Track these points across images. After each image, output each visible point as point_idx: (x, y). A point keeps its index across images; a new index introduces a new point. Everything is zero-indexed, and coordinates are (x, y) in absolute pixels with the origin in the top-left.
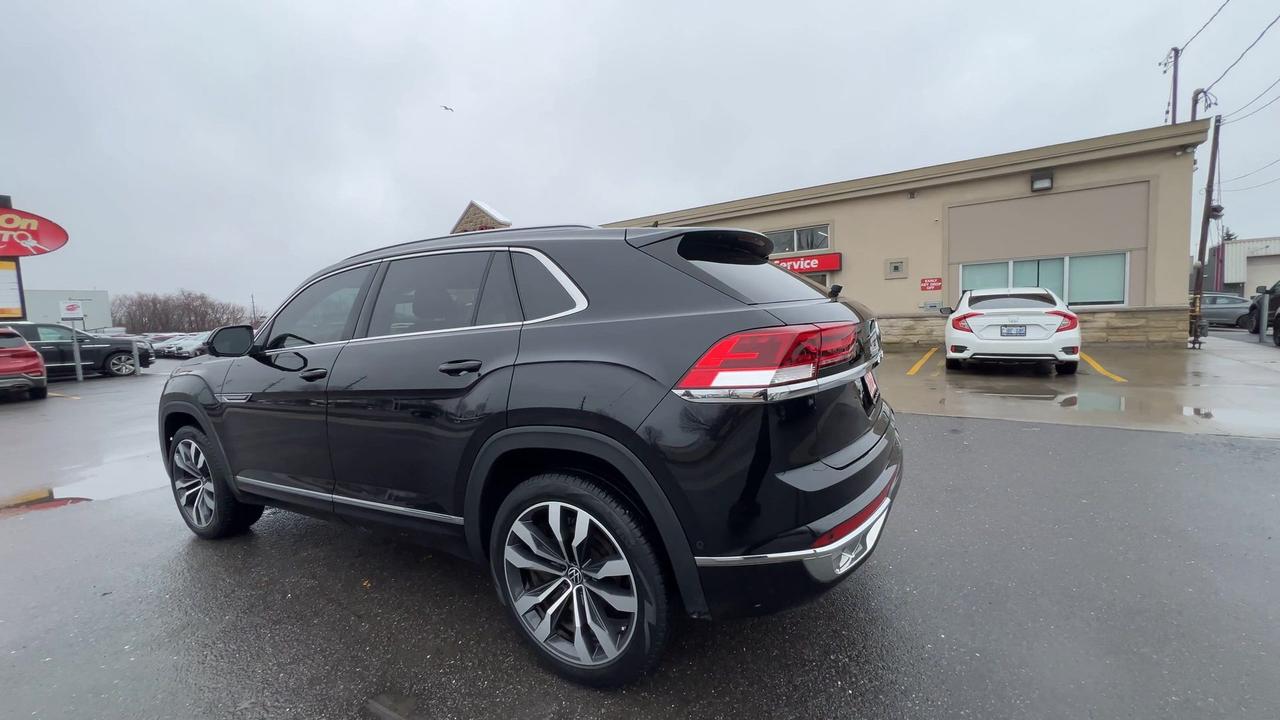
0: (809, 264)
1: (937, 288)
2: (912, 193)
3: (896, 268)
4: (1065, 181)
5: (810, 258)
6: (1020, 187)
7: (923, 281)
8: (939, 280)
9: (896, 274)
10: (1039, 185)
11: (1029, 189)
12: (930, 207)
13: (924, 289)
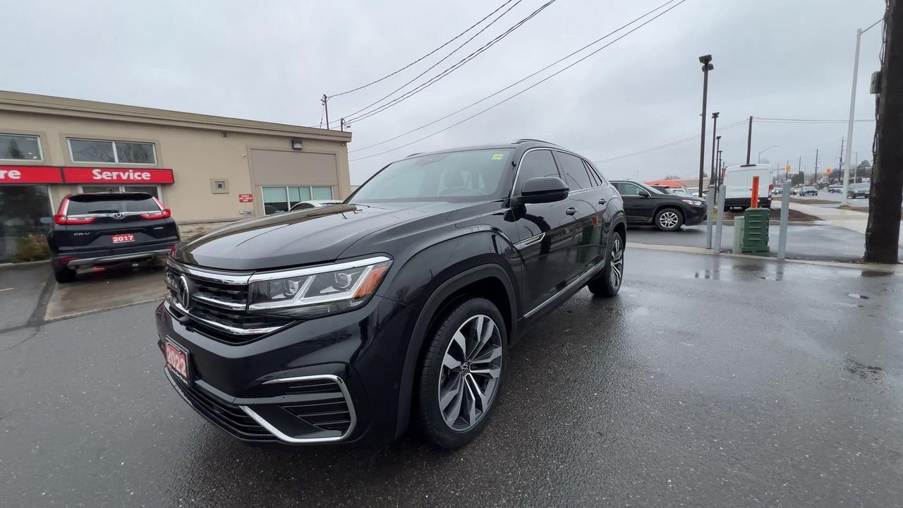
0: (139, 176)
1: (250, 201)
2: (225, 134)
3: (220, 186)
4: (308, 147)
5: (142, 170)
6: (286, 145)
7: (240, 196)
8: (250, 196)
9: (220, 190)
10: (297, 146)
11: (291, 148)
12: (239, 147)
13: (241, 201)
